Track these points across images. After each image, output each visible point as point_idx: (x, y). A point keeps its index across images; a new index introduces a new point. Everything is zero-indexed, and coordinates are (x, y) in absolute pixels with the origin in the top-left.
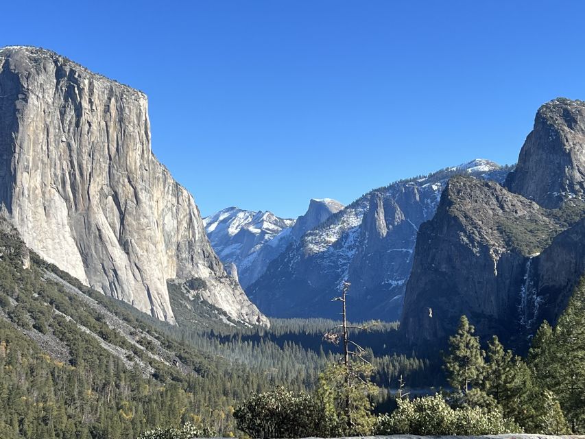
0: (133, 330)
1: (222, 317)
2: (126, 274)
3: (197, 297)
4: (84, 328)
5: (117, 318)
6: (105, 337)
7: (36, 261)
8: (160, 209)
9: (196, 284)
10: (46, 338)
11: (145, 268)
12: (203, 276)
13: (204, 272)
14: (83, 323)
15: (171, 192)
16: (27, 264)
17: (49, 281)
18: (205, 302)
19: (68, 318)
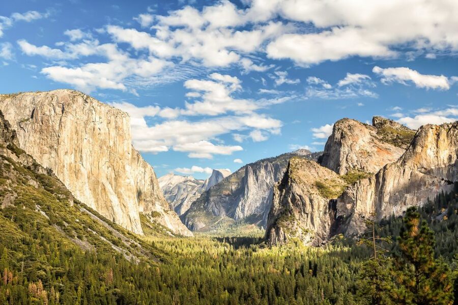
0: (127, 239)
1: (168, 232)
2: (118, 210)
3: (155, 222)
4: (103, 238)
5: (118, 232)
6: (114, 243)
7: (76, 202)
8: (136, 175)
9: (154, 214)
10: (84, 243)
11: (128, 206)
12: (158, 211)
13: (158, 208)
14: (102, 235)
15: (141, 166)
16: (72, 204)
17: (83, 213)
18: (159, 224)
19: (94, 233)
